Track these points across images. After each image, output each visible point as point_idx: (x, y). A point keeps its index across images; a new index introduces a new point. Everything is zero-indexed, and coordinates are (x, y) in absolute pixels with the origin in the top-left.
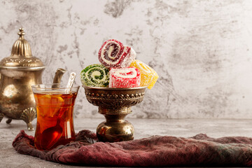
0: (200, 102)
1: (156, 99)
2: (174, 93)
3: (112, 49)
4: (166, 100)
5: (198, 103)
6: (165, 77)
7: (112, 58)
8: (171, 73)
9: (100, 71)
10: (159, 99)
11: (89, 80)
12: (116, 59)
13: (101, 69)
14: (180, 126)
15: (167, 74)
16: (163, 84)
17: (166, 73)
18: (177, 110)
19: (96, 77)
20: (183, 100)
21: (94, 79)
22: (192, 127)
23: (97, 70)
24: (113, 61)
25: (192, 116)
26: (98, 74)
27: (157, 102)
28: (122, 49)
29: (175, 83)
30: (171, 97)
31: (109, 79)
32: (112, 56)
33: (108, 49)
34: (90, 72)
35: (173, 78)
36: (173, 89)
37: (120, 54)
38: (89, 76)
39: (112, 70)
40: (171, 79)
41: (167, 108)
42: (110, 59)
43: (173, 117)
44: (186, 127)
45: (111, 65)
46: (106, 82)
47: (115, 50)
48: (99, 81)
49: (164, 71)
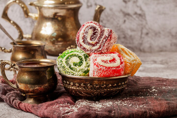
0: (172, 36)
1: (130, 33)
2: (147, 27)
3: (91, 32)
4: (140, 34)
5: (170, 37)
6: (139, 12)
7: (91, 42)
8: (144, 8)
9: (79, 57)
10: (132, 33)
11: (67, 67)
12: (97, 43)
13: (80, 55)
14: (155, 62)
15: (141, 9)
16: (137, 19)
17: (139, 9)
18: (151, 44)
19: (75, 65)
20: (156, 34)
21: (72, 66)
22: (167, 63)
23: (75, 55)
24: (94, 45)
25: (164, 49)
26: (77, 60)
27: (131, 36)
28: (102, 32)
29: (148, 18)
30: (145, 31)
31: (88, 66)
32: (91, 39)
33: (87, 33)
34: (67, 58)
35: (147, 13)
36: (147, 23)
37: (100, 37)
38: (67, 63)
39: (93, 56)
40: (144, 14)
41: (140, 42)
42: (89, 44)
43: (146, 49)
44: (162, 63)
45: (91, 50)
46: (86, 69)
47: (94, 34)
48: (78, 68)
49: (138, 7)
